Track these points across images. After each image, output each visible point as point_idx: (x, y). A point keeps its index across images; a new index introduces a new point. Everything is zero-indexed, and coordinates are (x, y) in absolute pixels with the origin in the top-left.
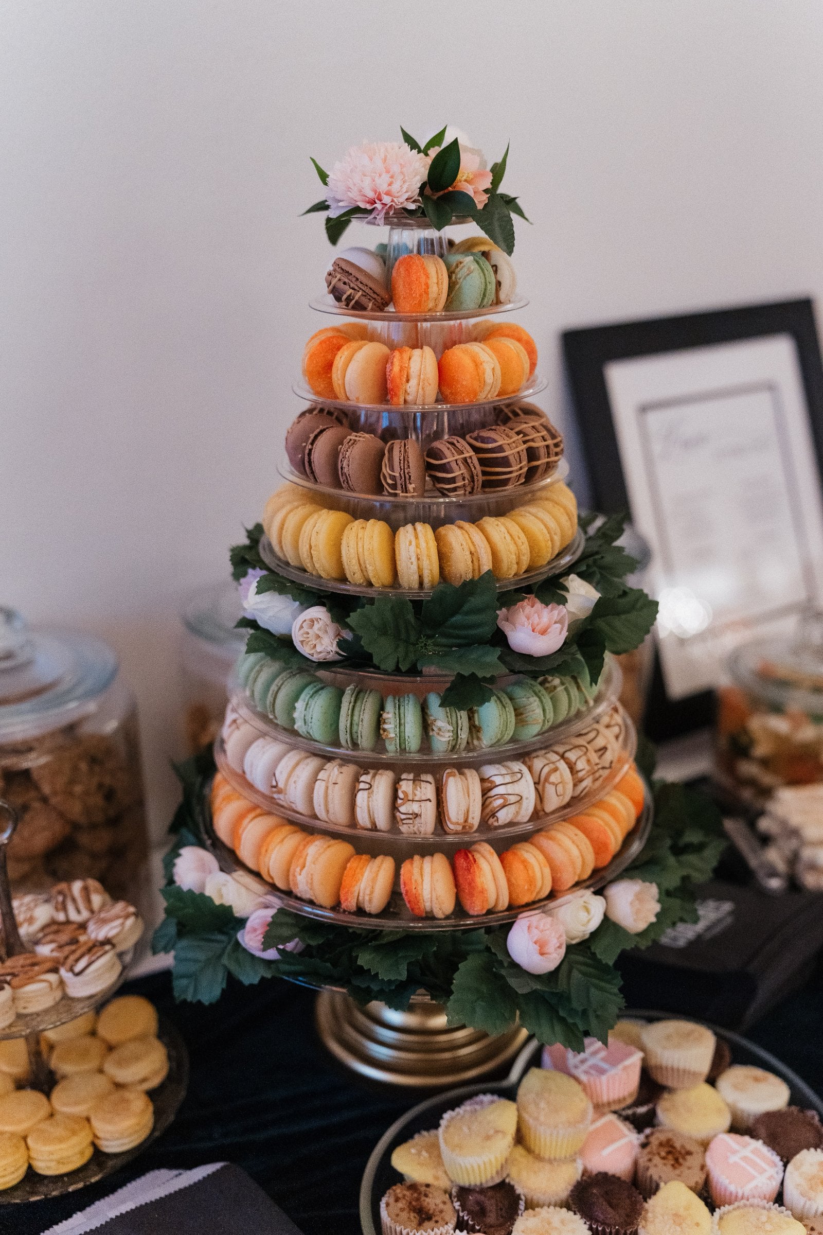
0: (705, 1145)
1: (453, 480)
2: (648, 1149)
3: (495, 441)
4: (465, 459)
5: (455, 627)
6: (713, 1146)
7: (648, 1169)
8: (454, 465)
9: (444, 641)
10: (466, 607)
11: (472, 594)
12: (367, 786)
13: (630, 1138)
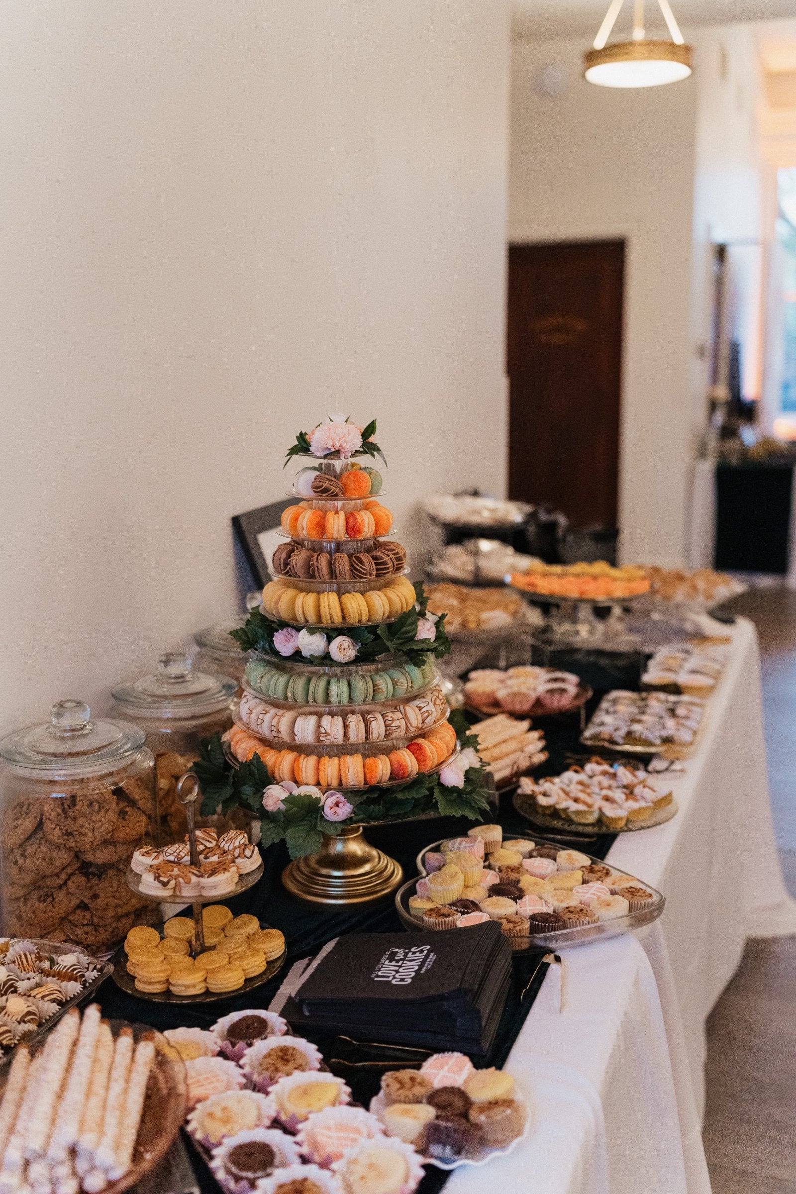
0: (521, 865)
1: (388, 568)
2: (503, 872)
3: (395, 550)
4: (391, 558)
5: (403, 634)
6: (523, 864)
7: (509, 877)
8: (388, 561)
9: (399, 642)
10: (408, 622)
11: (409, 616)
12: (374, 719)
13: (491, 873)
